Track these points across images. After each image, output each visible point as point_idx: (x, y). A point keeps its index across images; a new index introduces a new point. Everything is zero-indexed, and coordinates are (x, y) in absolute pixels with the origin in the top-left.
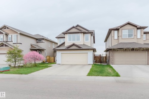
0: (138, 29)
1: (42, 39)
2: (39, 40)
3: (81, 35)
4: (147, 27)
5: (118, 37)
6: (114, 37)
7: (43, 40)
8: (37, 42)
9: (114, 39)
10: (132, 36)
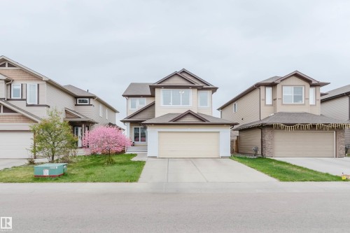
0: (312, 86)
1: (90, 97)
2: (80, 99)
3: (192, 93)
4: (327, 84)
5: (274, 100)
6: (265, 100)
7: (91, 100)
8: (76, 105)
9: (265, 105)
10: (302, 100)
